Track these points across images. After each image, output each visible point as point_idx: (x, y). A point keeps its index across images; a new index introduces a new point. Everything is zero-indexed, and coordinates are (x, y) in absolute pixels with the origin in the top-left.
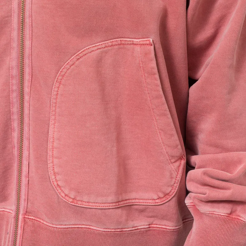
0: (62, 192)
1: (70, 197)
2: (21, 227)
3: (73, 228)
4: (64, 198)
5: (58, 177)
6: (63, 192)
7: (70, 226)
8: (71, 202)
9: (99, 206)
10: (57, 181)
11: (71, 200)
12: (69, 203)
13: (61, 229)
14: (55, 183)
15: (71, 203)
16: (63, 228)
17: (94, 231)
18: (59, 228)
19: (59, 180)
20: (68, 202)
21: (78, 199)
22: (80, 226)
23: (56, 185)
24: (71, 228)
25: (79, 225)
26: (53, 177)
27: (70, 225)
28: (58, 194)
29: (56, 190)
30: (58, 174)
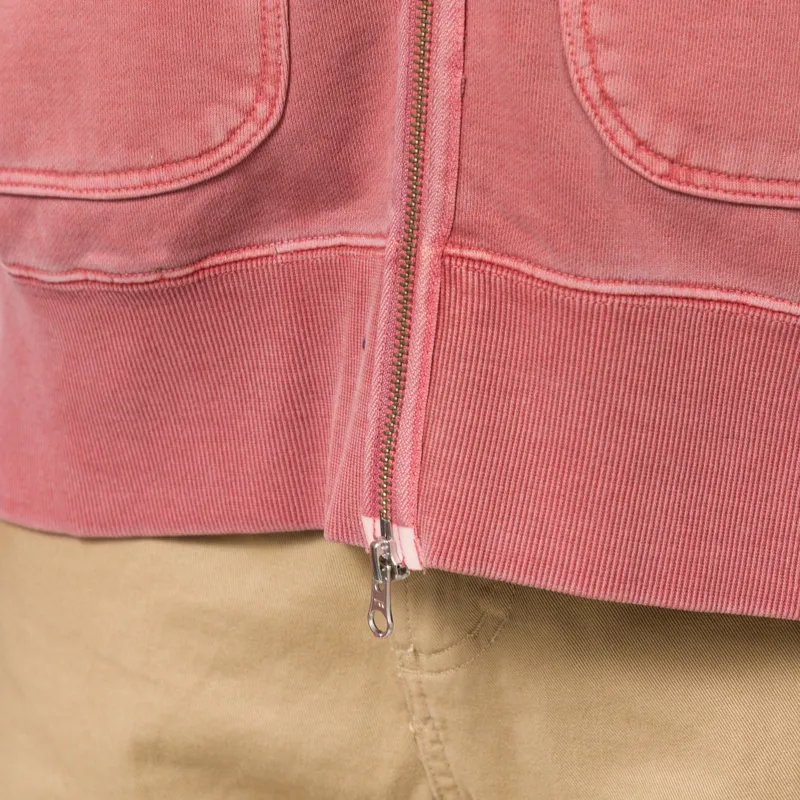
0: (621, 130)
1: (658, 155)
2: (429, 300)
3: (666, 297)
4: (631, 158)
5: (607, 59)
6: (628, 129)
7: (659, 290)
8: (661, 177)
9: (791, 197)
10: (598, 75)
11: (662, 167)
12: (654, 179)
13: (617, 301)
14: (593, 88)
15: (664, 183)
16: (627, 296)
17: (763, 317)
18: (608, 295)
19: (612, 73)
20: (647, 174)
21: (694, 162)
22: (699, 293)
23: (596, 97)
24: (662, 297)
25: (695, 286)
26: (583, 58)
27: (654, 283)
28: (606, 138)
29: (596, 122)
30: (608, 45)
